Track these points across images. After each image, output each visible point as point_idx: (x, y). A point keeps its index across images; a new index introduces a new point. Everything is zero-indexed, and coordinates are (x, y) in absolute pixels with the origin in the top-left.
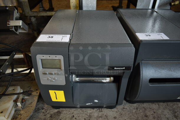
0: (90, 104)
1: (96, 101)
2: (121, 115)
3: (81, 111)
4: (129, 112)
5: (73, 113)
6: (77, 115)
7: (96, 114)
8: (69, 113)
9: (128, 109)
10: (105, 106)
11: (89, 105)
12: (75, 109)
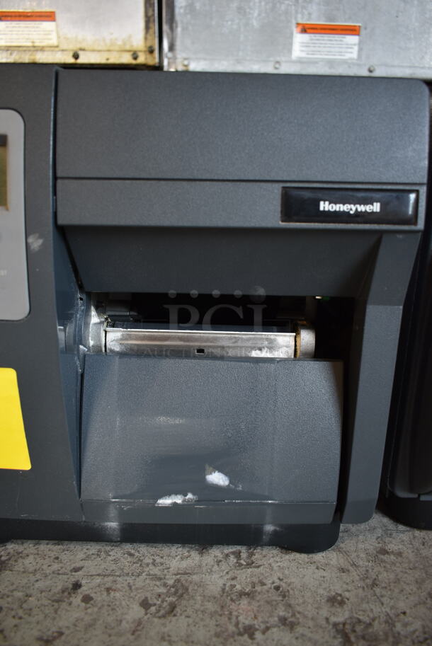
0: (178, 500)
1: (217, 478)
2: (374, 584)
3: (126, 561)
4: (417, 574)
5: (76, 570)
6: (98, 580)
7: (215, 576)
8: (56, 566)
9: (409, 553)
10: (269, 528)
11: (175, 504)
12: (93, 548)
